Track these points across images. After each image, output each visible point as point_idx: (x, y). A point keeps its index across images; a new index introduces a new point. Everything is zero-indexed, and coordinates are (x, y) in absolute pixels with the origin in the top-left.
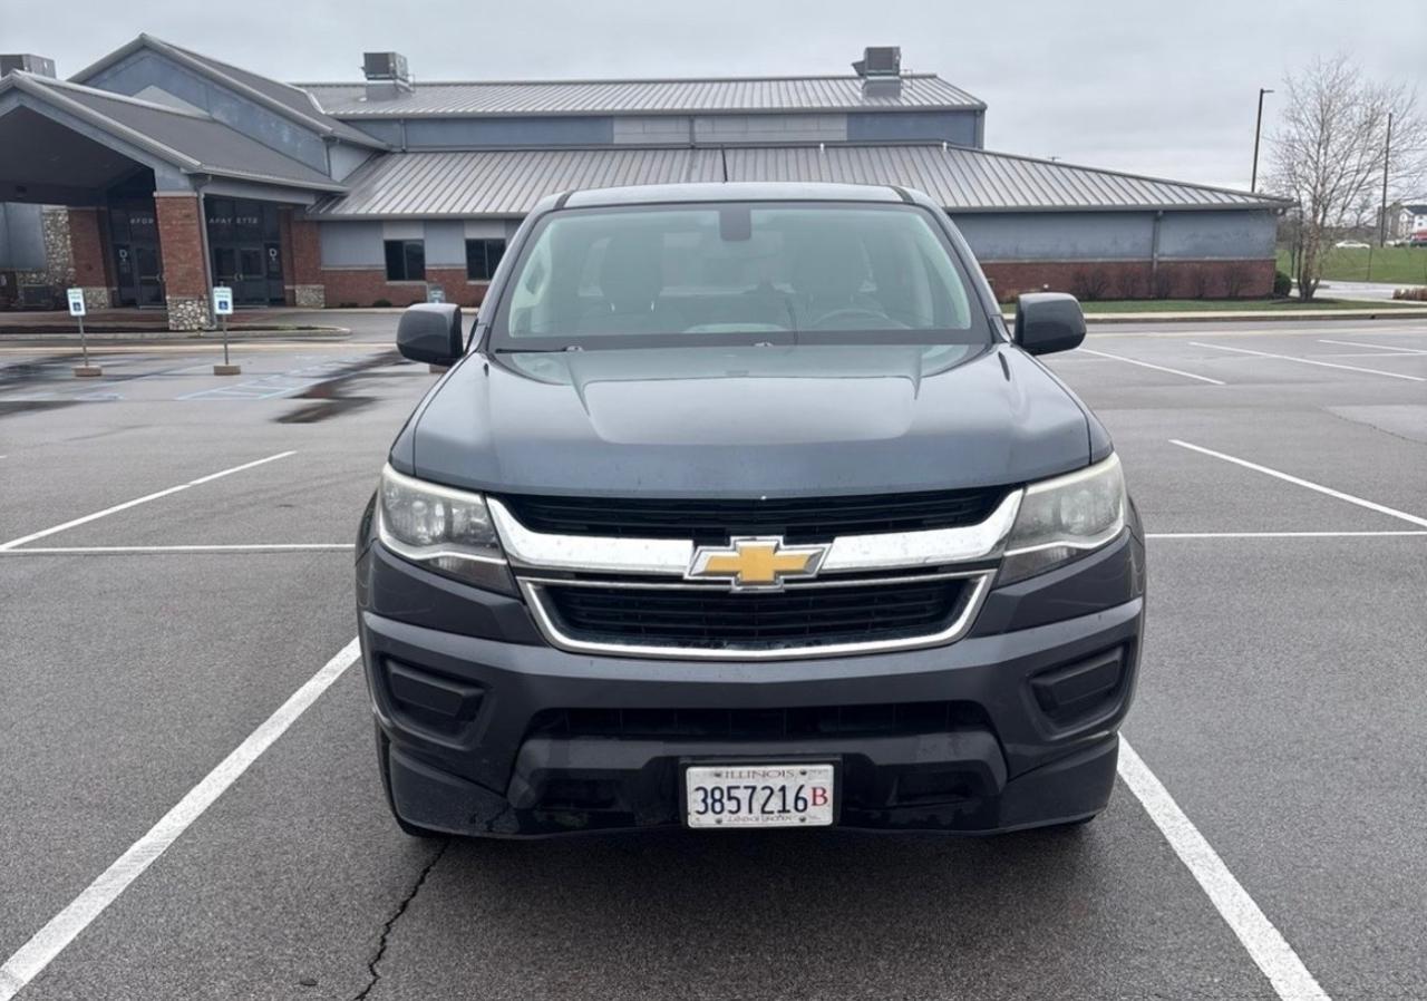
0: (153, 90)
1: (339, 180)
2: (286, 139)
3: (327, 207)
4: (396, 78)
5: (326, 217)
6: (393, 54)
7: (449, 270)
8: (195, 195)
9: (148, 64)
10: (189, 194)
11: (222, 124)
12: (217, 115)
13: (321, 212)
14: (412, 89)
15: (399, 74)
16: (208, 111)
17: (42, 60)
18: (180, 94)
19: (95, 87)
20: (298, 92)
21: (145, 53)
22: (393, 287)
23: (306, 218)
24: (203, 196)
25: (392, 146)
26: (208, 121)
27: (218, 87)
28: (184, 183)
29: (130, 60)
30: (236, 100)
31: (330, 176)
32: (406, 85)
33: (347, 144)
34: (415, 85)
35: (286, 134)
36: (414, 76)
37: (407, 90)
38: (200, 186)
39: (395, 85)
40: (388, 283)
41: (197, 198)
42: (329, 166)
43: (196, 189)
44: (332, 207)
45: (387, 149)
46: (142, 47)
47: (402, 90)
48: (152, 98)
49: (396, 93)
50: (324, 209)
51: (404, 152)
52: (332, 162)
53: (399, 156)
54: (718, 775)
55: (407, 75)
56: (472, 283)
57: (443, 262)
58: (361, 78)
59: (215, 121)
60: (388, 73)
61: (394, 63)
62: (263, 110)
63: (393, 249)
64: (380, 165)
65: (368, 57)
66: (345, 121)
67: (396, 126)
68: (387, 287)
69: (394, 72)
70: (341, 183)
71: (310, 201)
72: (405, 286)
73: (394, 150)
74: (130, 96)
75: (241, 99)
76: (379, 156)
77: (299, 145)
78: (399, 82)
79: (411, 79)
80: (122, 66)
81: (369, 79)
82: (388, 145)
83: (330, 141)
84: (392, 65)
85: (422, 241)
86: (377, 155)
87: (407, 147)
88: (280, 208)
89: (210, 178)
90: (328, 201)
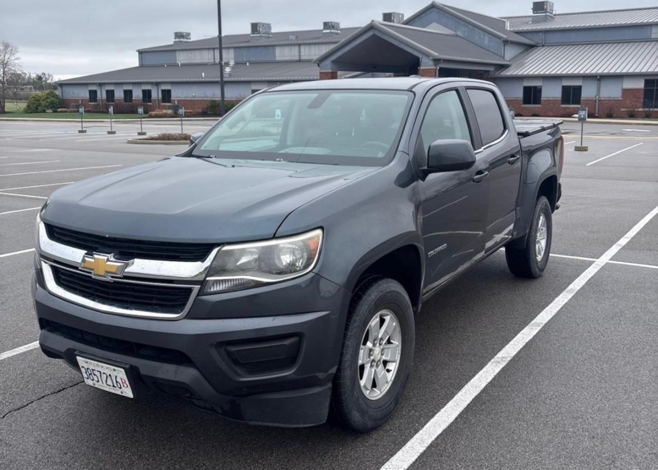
0: (434, 25)
1: (508, 60)
2: (486, 42)
3: (499, 72)
4: (547, 12)
5: (499, 76)
6: (547, 2)
7: (552, 100)
8: (435, 68)
9: (434, 14)
10: (432, 68)
11: (461, 37)
12: (459, 33)
13: (496, 74)
14: (554, 17)
15: (548, 10)
16: (455, 32)
17: (399, 14)
18: (445, 25)
19: (410, 25)
20: (502, 21)
21: (434, 9)
22: (525, 107)
23: (489, 76)
24: (438, 68)
25: (538, 43)
26: (454, 36)
27: (460, 21)
28: (431, 63)
29: (427, 13)
30: (467, 26)
31: (504, 57)
32: (552, 15)
33: (514, 43)
34: (555, 15)
35: (486, 40)
36: (555, 11)
37: (552, 17)
38: (438, 64)
39: (546, 16)
40: (523, 106)
41: (436, 69)
42: (504, 54)
43: (436, 65)
44: (501, 72)
45: (536, 44)
46: (433, 6)
47: (548, 17)
48: (434, 28)
49: (545, 19)
50: (498, 72)
51: (543, 46)
52: (506, 51)
53: (541, 47)
54: (87, 362)
55: (553, 11)
56: (563, 106)
57: (551, 96)
58: (531, 13)
59: (457, 36)
60: (543, 10)
61: (547, 5)
62: (477, 30)
63: (527, 90)
64: (531, 52)
65: (535, 4)
66: (518, 33)
67: (541, 34)
68: (522, 107)
69: (546, 10)
70: (510, 61)
71: (492, 69)
72: (530, 107)
73: (539, 45)
74: (424, 28)
75: (470, 26)
76: (531, 48)
77: (492, 44)
78: (548, 14)
79: (554, 13)
80: (424, 15)
81: (534, 13)
82: (536, 43)
83: (506, 42)
84: (545, 7)
85: (541, 86)
86: (530, 47)
87: (545, 43)
88: (478, 72)
89: (442, 60)
90: (500, 69)
